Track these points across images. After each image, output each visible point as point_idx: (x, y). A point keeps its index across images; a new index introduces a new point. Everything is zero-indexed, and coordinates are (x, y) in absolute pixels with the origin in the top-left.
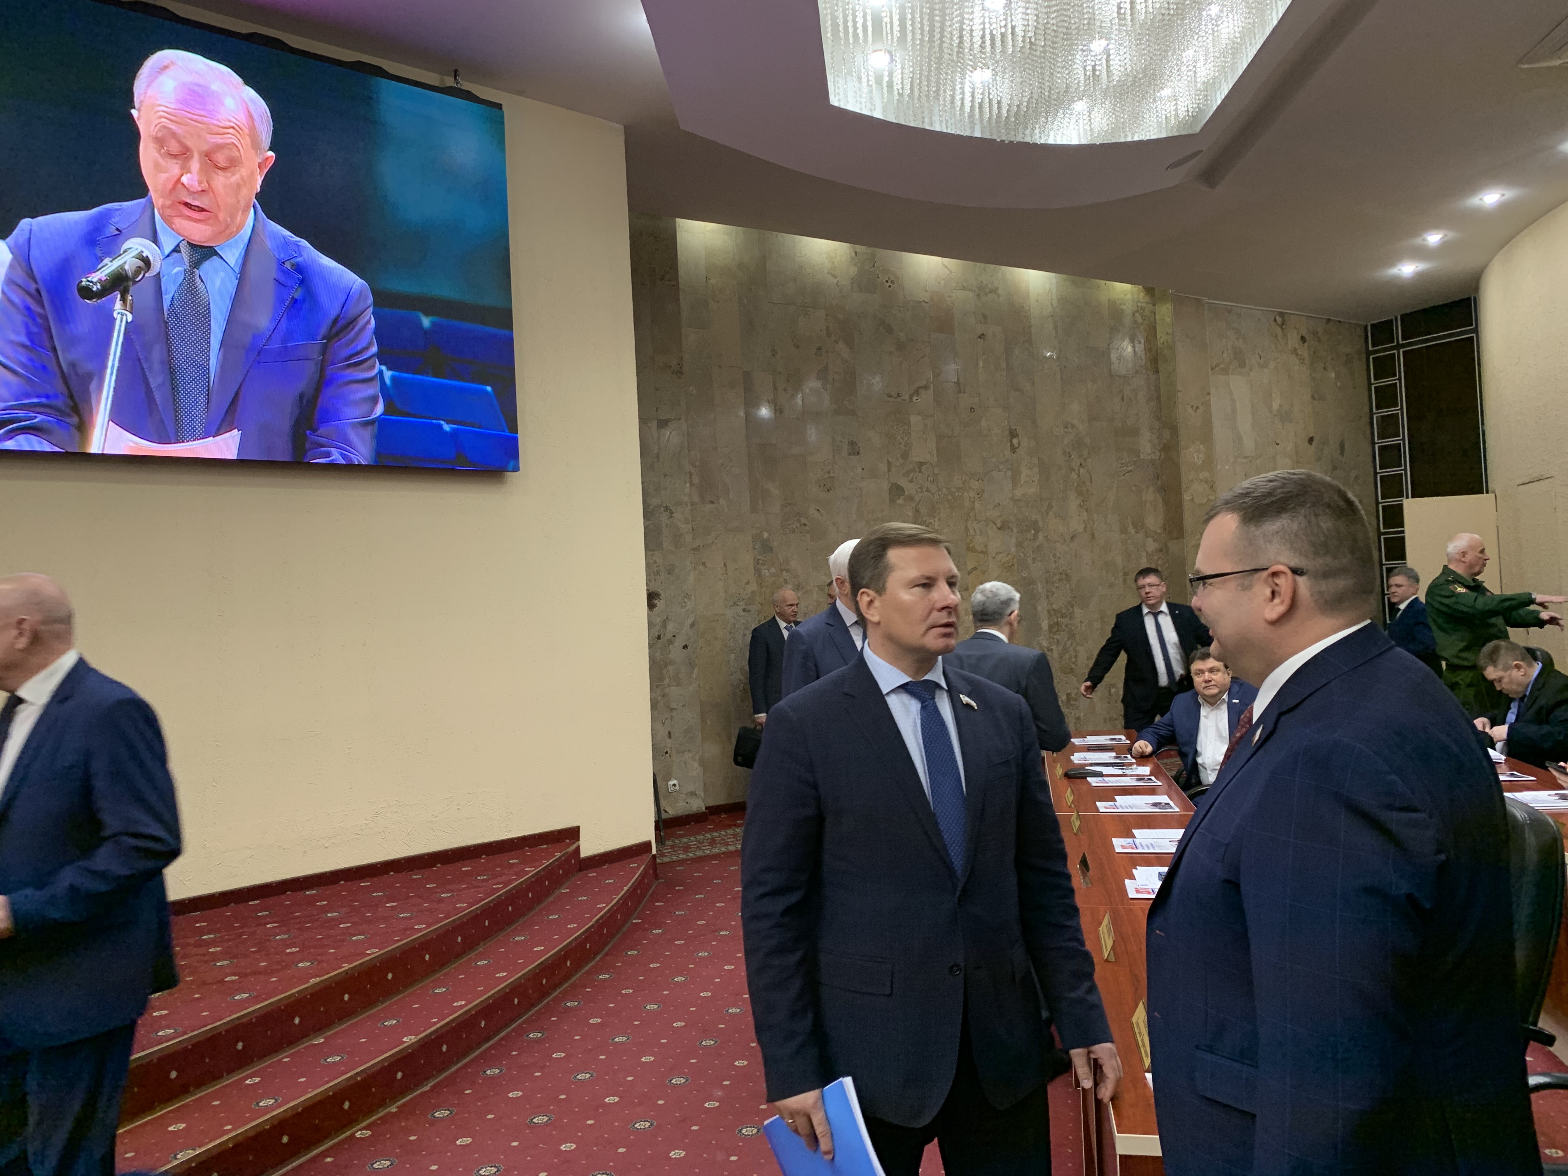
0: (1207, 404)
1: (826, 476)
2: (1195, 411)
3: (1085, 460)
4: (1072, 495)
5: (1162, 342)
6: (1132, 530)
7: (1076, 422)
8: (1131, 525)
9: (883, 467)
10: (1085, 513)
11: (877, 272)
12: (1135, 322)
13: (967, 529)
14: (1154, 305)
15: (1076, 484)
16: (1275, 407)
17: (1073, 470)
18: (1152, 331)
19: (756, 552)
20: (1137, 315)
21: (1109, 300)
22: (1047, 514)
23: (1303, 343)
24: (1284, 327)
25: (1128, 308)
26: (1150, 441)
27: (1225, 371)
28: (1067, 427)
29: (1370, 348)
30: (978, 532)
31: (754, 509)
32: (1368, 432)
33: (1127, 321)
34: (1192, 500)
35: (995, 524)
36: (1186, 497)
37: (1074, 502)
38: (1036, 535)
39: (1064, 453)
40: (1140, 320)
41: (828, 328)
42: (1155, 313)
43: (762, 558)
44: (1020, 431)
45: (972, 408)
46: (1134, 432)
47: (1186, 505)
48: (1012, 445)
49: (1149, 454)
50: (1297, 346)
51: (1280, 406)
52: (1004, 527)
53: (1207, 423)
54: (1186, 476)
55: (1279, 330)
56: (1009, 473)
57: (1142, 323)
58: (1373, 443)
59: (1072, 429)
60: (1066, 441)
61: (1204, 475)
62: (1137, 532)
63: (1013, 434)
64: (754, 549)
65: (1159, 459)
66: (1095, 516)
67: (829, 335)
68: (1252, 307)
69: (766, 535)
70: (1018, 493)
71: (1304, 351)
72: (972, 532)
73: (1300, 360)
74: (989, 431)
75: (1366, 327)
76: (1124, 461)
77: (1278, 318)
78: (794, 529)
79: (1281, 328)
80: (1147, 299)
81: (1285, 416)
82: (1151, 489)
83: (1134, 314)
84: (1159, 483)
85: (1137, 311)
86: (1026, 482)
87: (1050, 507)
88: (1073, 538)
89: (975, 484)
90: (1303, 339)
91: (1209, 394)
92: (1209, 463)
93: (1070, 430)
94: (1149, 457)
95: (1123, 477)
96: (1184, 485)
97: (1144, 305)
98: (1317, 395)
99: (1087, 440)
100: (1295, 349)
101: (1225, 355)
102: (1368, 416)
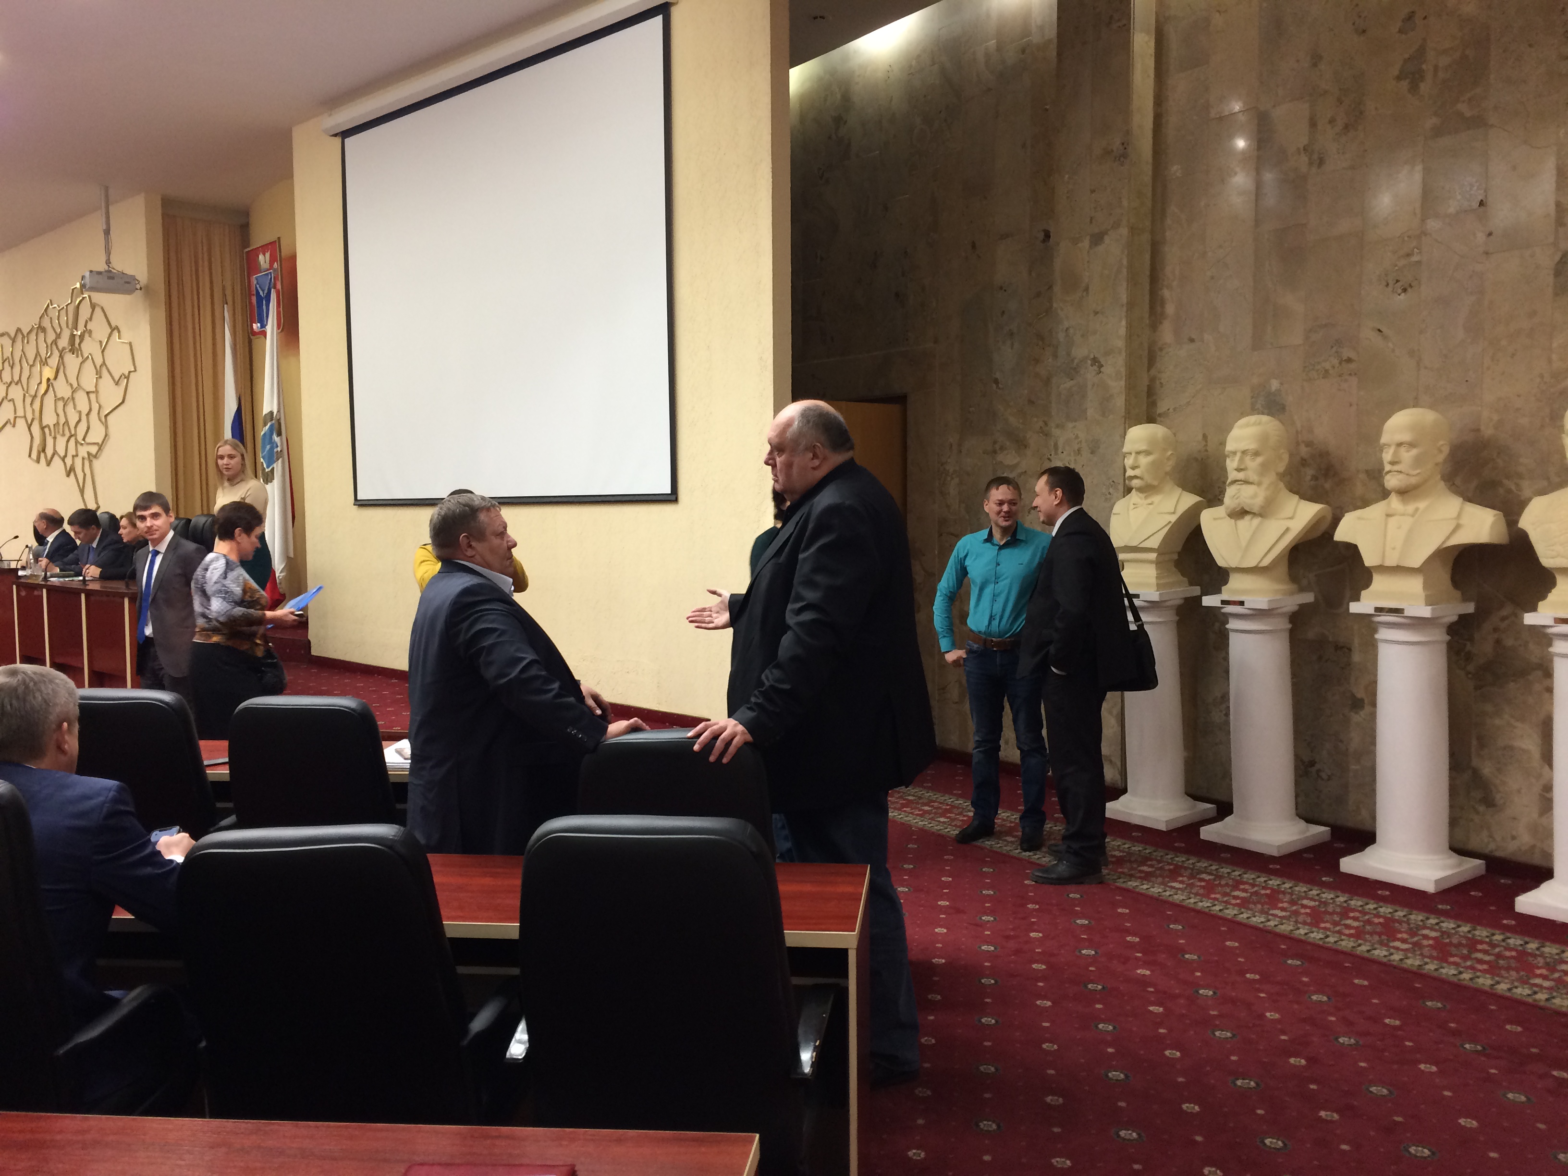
31: (1257, 344)
69: (1275, 385)
78: (1327, 371)
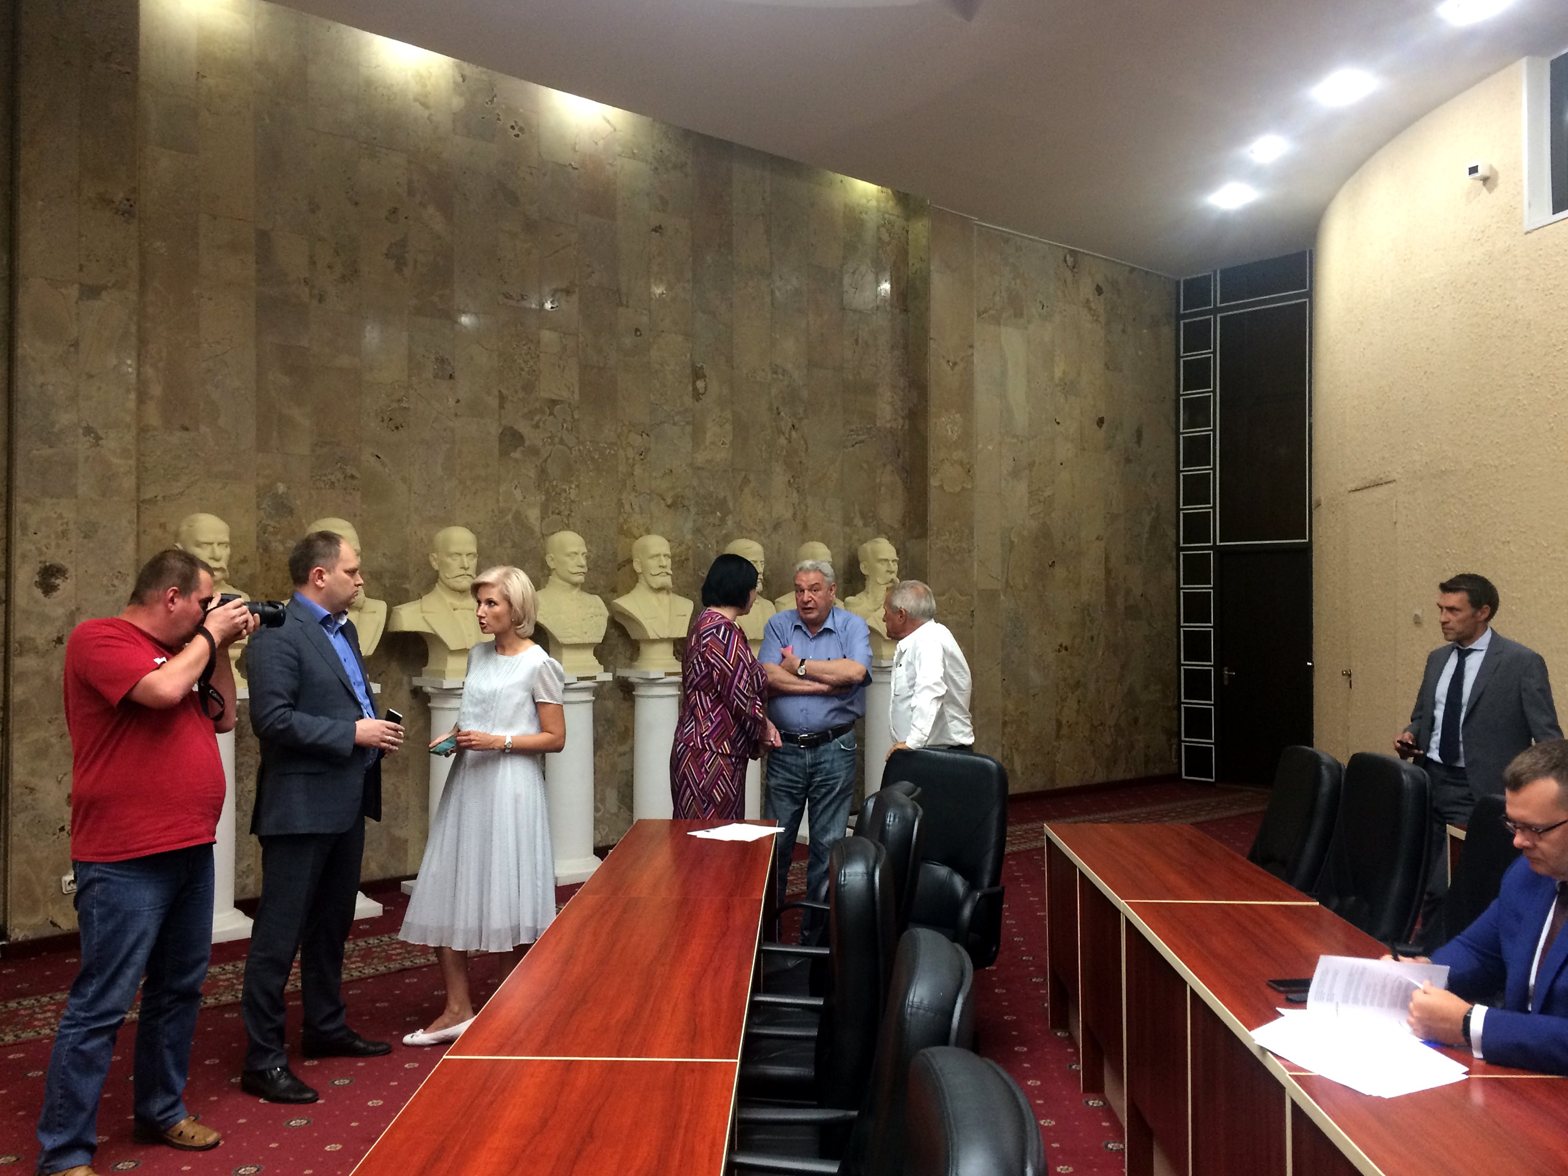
0: (969, 361)
1: (395, 405)
2: (952, 369)
3: (801, 419)
4: (778, 467)
5: (914, 271)
6: (859, 522)
7: (789, 366)
8: (858, 514)
9: (494, 403)
10: (795, 494)
11: (498, 111)
12: (880, 239)
13: (620, 504)
14: (907, 219)
15: (784, 453)
16: (1058, 373)
17: (781, 432)
18: (903, 253)
19: (262, 512)
20: (883, 230)
21: (846, 205)
22: (742, 491)
23: (1099, 295)
24: (1076, 270)
25: (872, 220)
26: (892, 404)
27: (997, 320)
28: (776, 373)
29: (1182, 312)
30: (637, 509)
31: (262, 445)
32: (1173, 419)
33: (869, 236)
34: (941, 487)
35: (664, 500)
36: (934, 482)
37: (780, 478)
38: (723, 520)
39: (770, 409)
40: (885, 237)
41: (410, 182)
42: (907, 232)
43: (273, 523)
44: (707, 371)
45: (637, 330)
46: (870, 389)
47: (933, 494)
48: (695, 389)
49: (889, 421)
50: (1091, 299)
51: (1064, 372)
52: (676, 505)
53: (967, 388)
54: (935, 455)
55: (1068, 274)
56: (689, 429)
57: (889, 243)
58: (1178, 433)
59: (784, 375)
60: (774, 391)
61: (957, 455)
62: (866, 525)
63: (697, 374)
64: (259, 508)
65: (901, 429)
66: (809, 500)
67: (411, 193)
68: (1036, 238)
70: (700, 458)
71: (1099, 304)
72: (627, 507)
73: (1093, 316)
74: (662, 365)
75: (1178, 283)
76: (854, 427)
77: (1068, 257)
78: (333, 483)
79: (1072, 272)
80: (897, 211)
81: (1069, 387)
82: (889, 468)
83: (878, 228)
84: (900, 461)
85: (884, 226)
86: (712, 443)
87: (746, 481)
88: (776, 526)
89: (636, 439)
90: (1099, 290)
91: (971, 347)
92: (967, 439)
93: (781, 377)
94: (888, 425)
95: (851, 449)
96: (930, 465)
97: (892, 218)
98: (1111, 365)
99: (805, 394)
100: (1088, 301)
101: (997, 298)
102: (1173, 397)
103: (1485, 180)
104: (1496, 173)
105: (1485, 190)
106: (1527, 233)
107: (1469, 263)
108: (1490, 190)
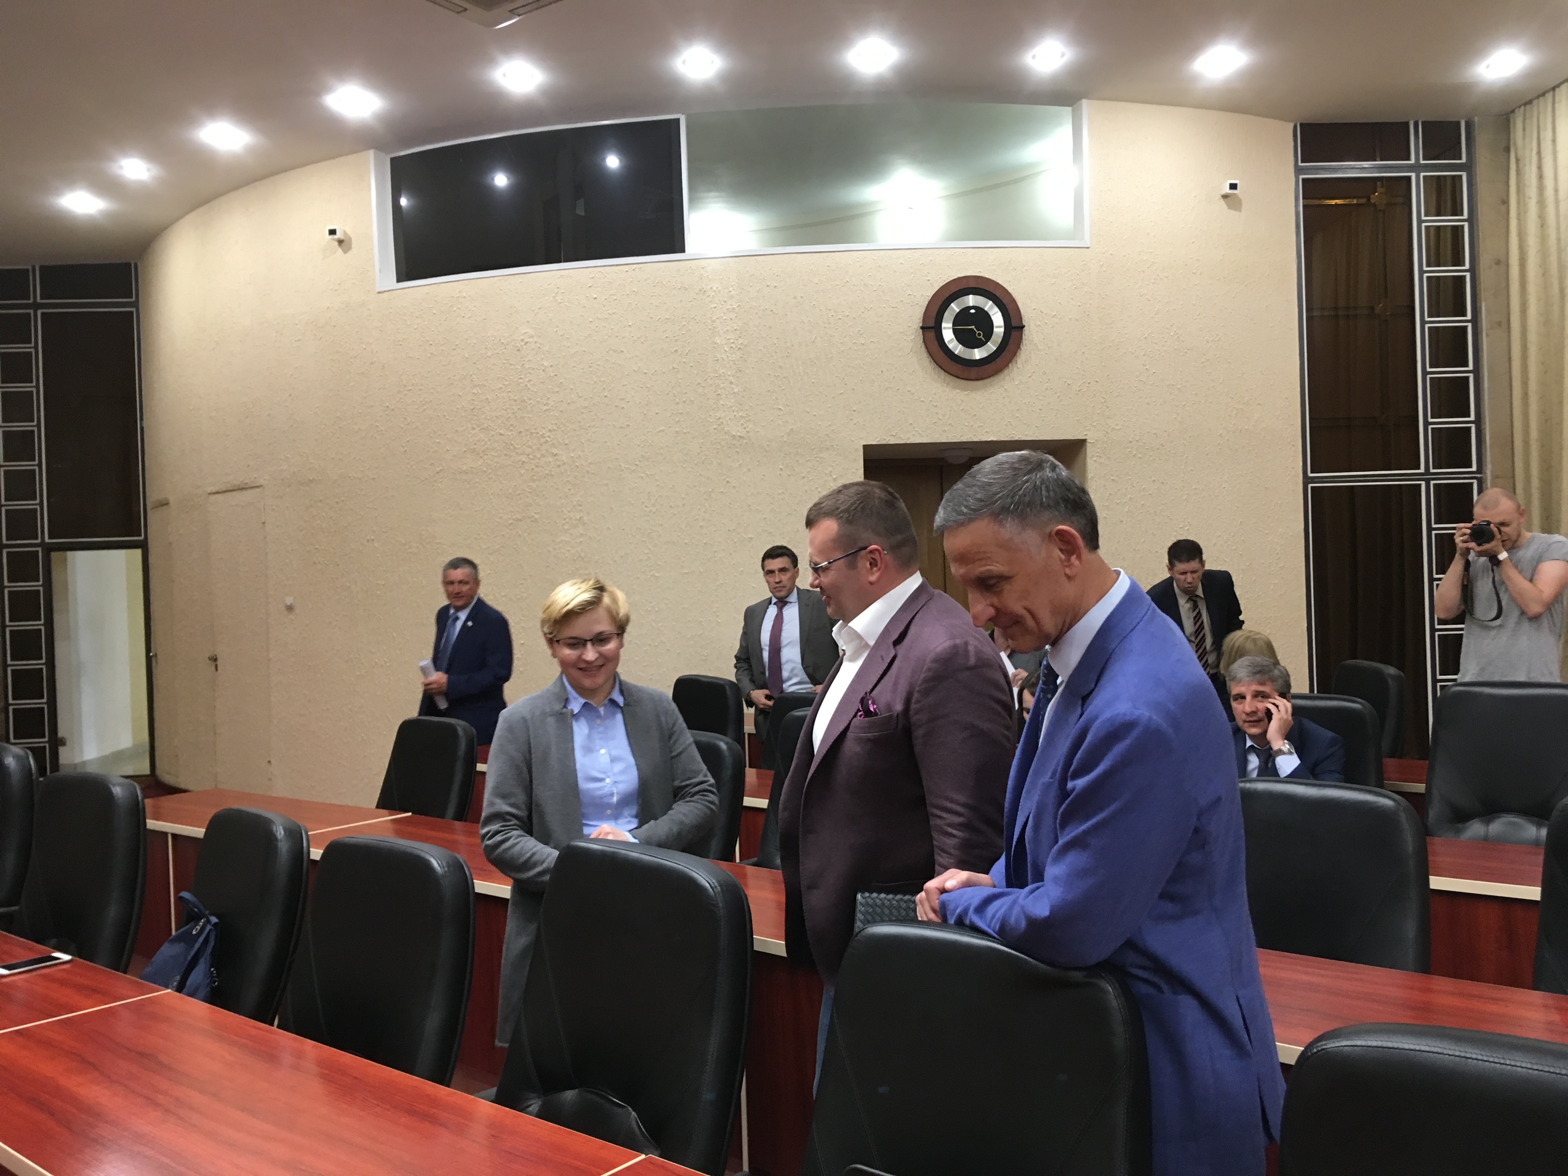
103: (340, 242)
104: (350, 239)
105: (340, 250)
106: (379, 293)
107: (328, 308)
108: (346, 251)
